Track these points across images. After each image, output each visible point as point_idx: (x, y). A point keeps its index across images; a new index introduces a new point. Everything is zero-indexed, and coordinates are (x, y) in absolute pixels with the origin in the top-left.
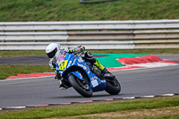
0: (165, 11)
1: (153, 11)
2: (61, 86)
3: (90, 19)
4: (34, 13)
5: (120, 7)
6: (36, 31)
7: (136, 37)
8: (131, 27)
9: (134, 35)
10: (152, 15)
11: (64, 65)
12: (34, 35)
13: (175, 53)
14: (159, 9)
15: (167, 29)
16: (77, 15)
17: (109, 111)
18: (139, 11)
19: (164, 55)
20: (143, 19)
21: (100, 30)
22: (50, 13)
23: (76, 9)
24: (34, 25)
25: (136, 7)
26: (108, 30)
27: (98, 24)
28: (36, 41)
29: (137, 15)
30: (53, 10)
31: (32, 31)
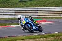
0: (48, 4)
1: (44, 4)
2: (23, 29)
3: (22, 7)
4: (3, 5)
5: (32, 3)
6: (3, 11)
7: (38, 13)
8: (36, 10)
9: (37, 12)
10: (44, 5)
11: (24, 22)
12: (3, 13)
13: (52, 19)
14: (46, 3)
15: (49, 10)
16: (18, 5)
17: (29, 39)
18: (39, 4)
19: (48, 19)
20: (41, 7)
21: (26, 11)
22: (8, 5)
23: (17, 3)
24: (3, 9)
25: (38, 3)
26: (29, 11)
27: (25, 9)
28: (4, 15)
29: (39, 6)
30: (10, 4)
31: (2, 11)
